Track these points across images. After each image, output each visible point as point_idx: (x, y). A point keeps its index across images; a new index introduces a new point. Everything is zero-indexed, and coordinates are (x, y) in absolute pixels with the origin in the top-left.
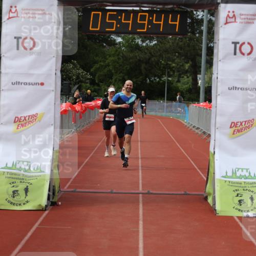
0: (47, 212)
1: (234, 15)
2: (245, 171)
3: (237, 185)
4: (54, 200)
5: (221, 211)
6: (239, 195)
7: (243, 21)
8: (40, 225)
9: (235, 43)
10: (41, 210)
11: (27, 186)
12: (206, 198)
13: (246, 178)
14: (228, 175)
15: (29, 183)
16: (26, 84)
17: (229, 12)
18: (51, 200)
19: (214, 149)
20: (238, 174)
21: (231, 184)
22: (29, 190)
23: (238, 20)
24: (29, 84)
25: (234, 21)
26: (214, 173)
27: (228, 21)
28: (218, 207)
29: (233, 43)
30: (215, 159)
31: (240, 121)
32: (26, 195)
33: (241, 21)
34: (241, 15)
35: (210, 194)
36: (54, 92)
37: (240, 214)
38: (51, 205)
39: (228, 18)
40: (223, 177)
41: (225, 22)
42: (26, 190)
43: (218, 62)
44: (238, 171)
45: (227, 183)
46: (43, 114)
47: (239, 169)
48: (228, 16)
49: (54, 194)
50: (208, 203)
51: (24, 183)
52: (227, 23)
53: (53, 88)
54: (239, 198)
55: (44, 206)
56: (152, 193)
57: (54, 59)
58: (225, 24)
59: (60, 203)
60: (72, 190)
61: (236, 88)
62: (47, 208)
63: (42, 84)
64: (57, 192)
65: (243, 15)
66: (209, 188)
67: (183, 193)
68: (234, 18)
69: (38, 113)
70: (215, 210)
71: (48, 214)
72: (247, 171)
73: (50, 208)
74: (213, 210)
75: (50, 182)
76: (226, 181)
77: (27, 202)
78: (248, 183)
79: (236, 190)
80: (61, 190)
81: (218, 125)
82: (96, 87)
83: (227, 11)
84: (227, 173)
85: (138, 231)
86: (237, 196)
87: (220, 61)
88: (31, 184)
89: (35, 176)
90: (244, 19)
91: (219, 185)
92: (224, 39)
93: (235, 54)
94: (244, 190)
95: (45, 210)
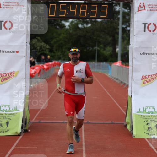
0: (21, 137)
1: (144, 6)
2: (151, 108)
3: (146, 118)
4: (26, 129)
5: (136, 135)
6: (148, 124)
7: (150, 9)
8: (16, 146)
9: (145, 24)
10: (17, 136)
11: (8, 121)
12: (126, 126)
13: (153, 113)
14: (141, 111)
15: (9, 119)
16: (6, 52)
17: (141, 3)
18: (24, 128)
19: (131, 94)
20: (147, 111)
21: (142, 117)
22: (9, 123)
23: (146, 9)
24: (9, 52)
25: (144, 9)
26: (131, 110)
27: (140, 9)
28: (134, 133)
29: (143, 24)
30: (132, 100)
31: (147, 75)
32: (7, 126)
33: (148, 9)
34: (148, 5)
35: (128, 123)
36: (25, 57)
37: (149, 137)
38: (24, 132)
39: (140, 7)
40: (137, 112)
41: (138, 10)
42: (7, 123)
43: (133, 36)
44: (147, 109)
45: (140, 116)
46: (18, 71)
47: (147, 107)
48: (140, 6)
49: (26, 124)
50: (127, 129)
51: (6, 119)
52: (139, 11)
53: (24, 54)
54: (148, 126)
55: (19, 133)
56: (90, 123)
57: (25, 35)
58: (138, 11)
59: (30, 131)
60: (38, 121)
61: (145, 53)
62: (21, 134)
63: (17, 52)
64: (28, 123)
65: (150, 5)
66: (128, 119)
67: (110, 122)
68: (144, 7)
69: (15, 71)
70: (133, 134)
71: (22, 138)
72: (153, 109)
73: (23, 134)
74: (131, 134)
75: (23, 116)
76: (139, 115)
77: (8, 130)
78: (154, 116)
79: (146, 121)
80: (31, 121)
81: (133, 78)
82: (53, 54)
83: (139, 3)
84: (140, 110)
85: (82, 150)
86: (147, 124)
87: (135, 35)
88: (11, 119)
89: (13, 114)
90: (151, 8)
91: (135, 117)
92: (137, 21)
93: (145, 31)
94: (151, 121)
95: (20, 135)
